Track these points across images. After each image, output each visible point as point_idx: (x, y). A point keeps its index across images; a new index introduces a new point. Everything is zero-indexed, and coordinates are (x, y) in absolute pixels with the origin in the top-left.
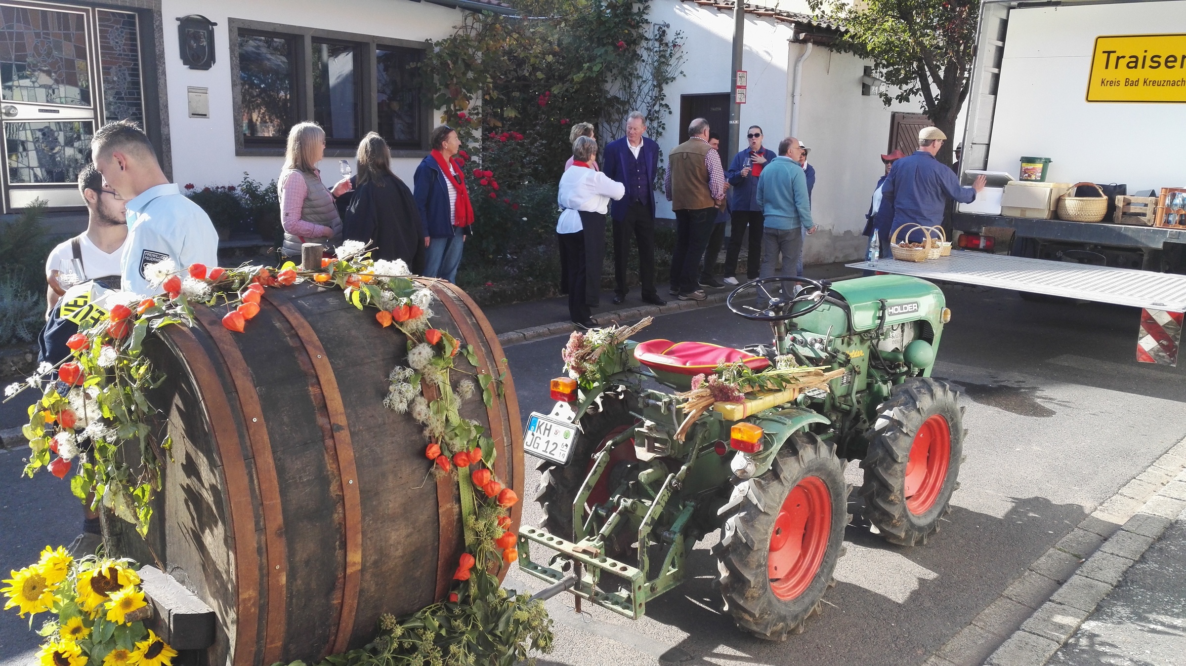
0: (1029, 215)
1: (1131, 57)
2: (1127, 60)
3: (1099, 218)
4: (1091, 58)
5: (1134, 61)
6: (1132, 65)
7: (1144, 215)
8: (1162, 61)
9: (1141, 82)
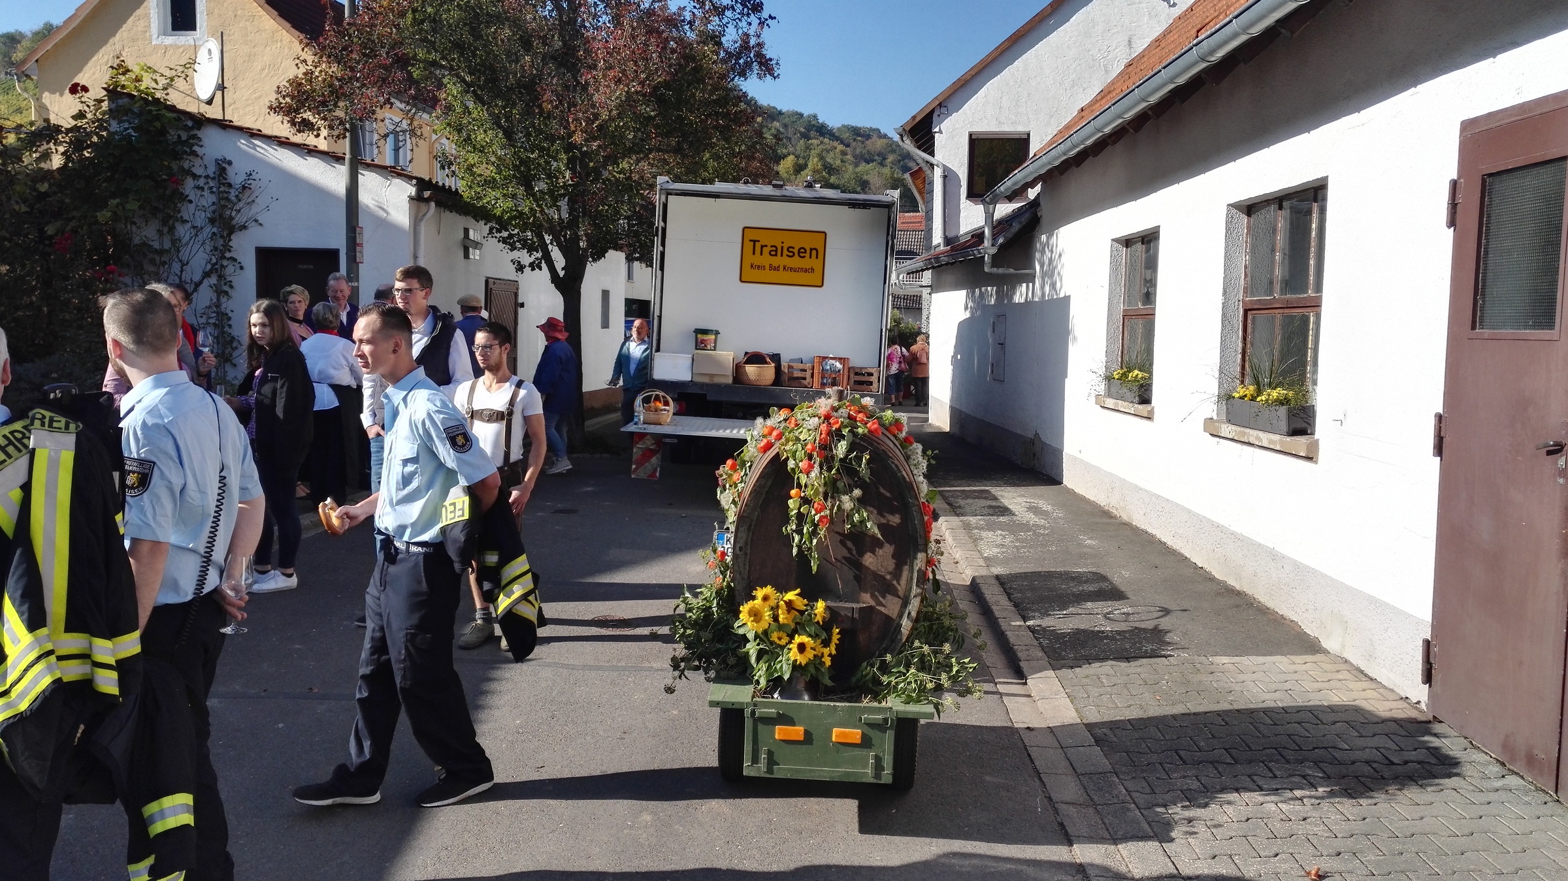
0: (717, 380)
1: (772, 246)
2: (769, 249)
3: (771, 382)
4: (740, 245)
5: (774, 252)
6: (773, 253)
7: (805, 379)
8: (796, 251)
9: (781, 268)
